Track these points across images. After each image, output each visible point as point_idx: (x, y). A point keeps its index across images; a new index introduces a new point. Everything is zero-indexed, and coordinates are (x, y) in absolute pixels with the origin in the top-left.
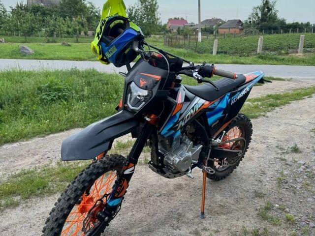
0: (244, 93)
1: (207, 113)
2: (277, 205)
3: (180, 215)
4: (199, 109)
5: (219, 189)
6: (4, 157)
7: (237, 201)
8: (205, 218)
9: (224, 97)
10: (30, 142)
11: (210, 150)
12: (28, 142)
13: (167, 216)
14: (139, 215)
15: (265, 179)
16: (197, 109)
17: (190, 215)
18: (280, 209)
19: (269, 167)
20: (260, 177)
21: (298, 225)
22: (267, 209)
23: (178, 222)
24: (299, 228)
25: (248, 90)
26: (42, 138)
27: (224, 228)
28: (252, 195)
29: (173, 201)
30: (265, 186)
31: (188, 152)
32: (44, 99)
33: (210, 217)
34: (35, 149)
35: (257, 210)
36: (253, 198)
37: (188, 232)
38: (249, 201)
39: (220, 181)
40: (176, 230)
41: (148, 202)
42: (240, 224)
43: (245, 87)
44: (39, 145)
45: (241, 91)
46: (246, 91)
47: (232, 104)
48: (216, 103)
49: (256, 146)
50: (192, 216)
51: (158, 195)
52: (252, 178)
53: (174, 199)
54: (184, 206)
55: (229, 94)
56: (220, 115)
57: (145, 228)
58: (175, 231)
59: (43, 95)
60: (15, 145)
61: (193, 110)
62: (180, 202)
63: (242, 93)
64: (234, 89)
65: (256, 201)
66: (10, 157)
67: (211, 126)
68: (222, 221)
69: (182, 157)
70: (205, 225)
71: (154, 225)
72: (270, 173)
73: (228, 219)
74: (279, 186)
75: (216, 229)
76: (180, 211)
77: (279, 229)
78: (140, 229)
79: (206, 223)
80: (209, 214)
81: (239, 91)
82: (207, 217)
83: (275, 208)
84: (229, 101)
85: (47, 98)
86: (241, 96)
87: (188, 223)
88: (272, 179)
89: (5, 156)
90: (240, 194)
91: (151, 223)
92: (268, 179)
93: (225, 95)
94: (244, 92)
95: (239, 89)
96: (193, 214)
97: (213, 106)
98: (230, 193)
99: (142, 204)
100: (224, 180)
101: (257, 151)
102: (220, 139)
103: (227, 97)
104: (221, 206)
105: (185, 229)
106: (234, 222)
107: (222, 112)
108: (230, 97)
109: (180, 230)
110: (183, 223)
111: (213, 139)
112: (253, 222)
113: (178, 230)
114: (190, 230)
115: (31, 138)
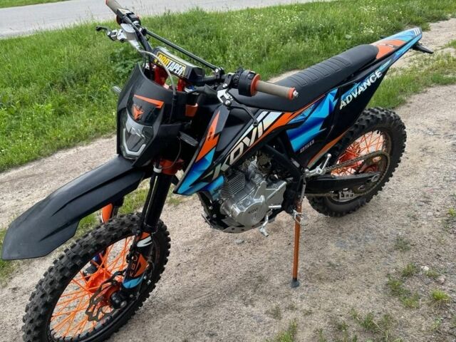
0: (369, 84)
1: (289, 132)
2: (426, 268)
3: (261, 279)
4: (264, 132)
5: (338, 232)
6: (53, 172)
7: (361, 258)
8: (298, 285)
9: (322, 100)
10: (91, 147)
11: (304, 186)
12: (88, 147)
13: (242, 281)
14: (203, 277)
15: (425, 213)
16: (260, 134)
17: (276, 281)
18: (430, 276)
19: (442, 188)
20: (417, 208)
21: (452, 310)
22: (407, 274)
23: (255, 291)
24: (449, 317)
25: (378, 76)
26: (108, 140)
27: (322, 307)
28: (390, 244)
29: (258, 253)
30: (420, 227)
31: (258, 197)
32: (118, 73)
33: (307, 286)
34: (95, 158)
35: (388, 275)
36: (390, 251)
37: (264, 311)
38: (382, 257)
39: (345, 218)
40: (247, 305)
41: (222, 253)
42: (351, 301)
43: (374, 71)
44: (101, 152)
45: (362, 80)
46: (373, 79)
47: (341, 108)
48: (307, 113)
49: (434, 144)
50: (278, 282)
51: (240, 241)
52: (403, 211)
53: (261, 250)
54: (272, 262)
55: (335, 91)
56: (316, 130)
57: (204, 299)
58: (245, 307)
59: (117, 67)
60: (71, 152)
61: (250, 138)
62: (269, 256)
63: (365, 84)
64: (349, 78)
65: (392, 258)
66: (60, 173)
67: (299, 151)
68: (324, 294)
69: (246, 207)
70: (293, 299)
71: (218, 296)
72: (437, 201)
73: (334, 290)
74: (445, 229)
75: (308, 309)
76: (263, 272)
77: (413, 316)
78: (196, 301)
79: (296, 297)
80: (306, 279)
81: (357, 82)
82: (302, 284)
83: (421, 273)
84: (334, 103)
85: (123, 71)
86: (361, 89)
87: (269, 294)
88: (438, 213)
89: (55, 171)
90: (371, 242)
91: (215, 291)
92: (430, 213)
93: (326, 95)
94: (368, 82)
95: (359, 78)
96: (282, 277)
97: (300, 118)
98: (353, 241)
99: (211, 257)
100: (352, 215)
101: (432, 153)
102: (321, 167)
103: (330, 97)
104: (330, 264)
105: (261, 304)
106: (343, 298)
107: (320, 126)
108: (338, 96)
109: (253, 306)
110: (262, 293)
111: (307, 170)
112: (373, 299)
113: (250, 306)
114: (268, 308)
115: (93, 139)
